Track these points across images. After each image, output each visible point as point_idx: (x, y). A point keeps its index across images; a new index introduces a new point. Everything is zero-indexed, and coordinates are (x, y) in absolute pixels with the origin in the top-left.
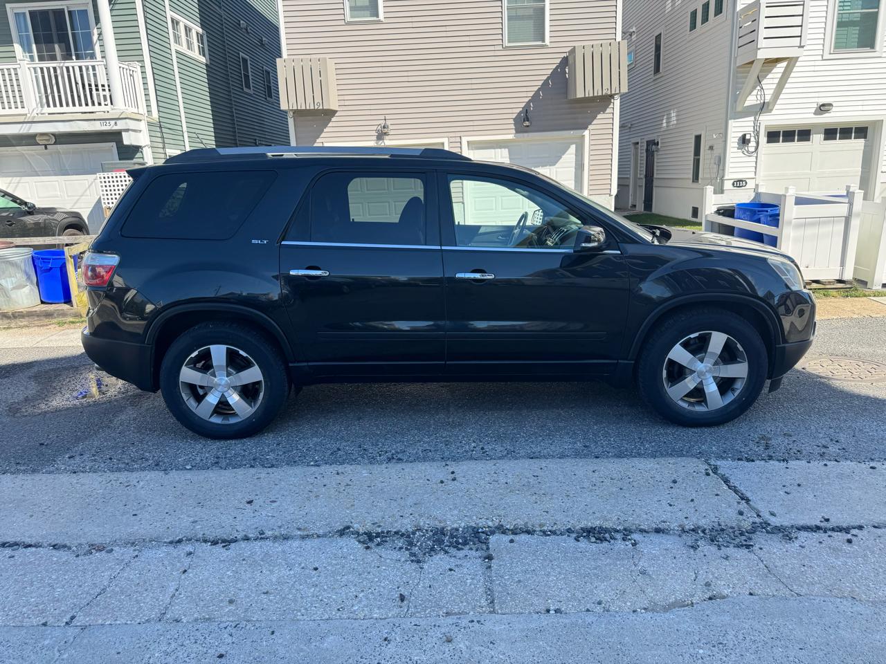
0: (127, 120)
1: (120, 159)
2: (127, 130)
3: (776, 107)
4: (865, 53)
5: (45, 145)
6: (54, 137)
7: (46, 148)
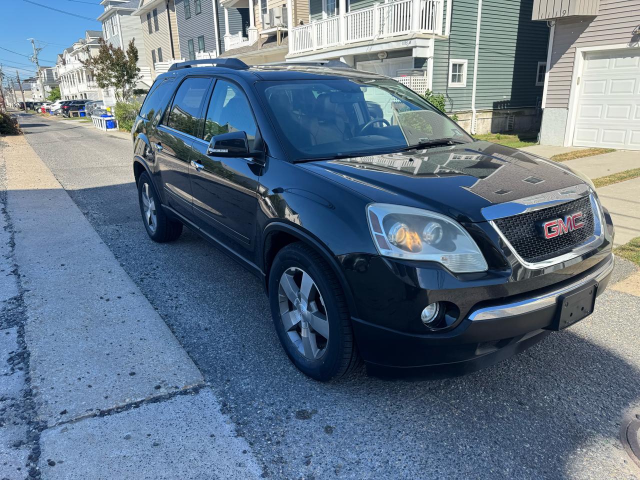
0: (416, 39)
1: (415, 68)
2: (415, 47)
5: (382, 59)
6: (386, 54)
7: (382, 61)
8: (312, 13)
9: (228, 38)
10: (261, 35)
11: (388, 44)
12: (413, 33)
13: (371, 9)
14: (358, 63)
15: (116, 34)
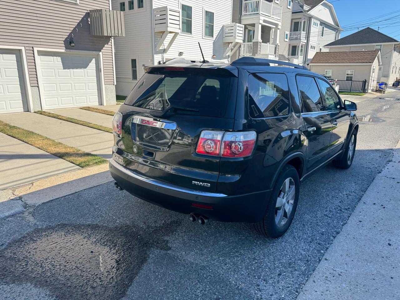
3: (169, 51)
4: (188, 35)
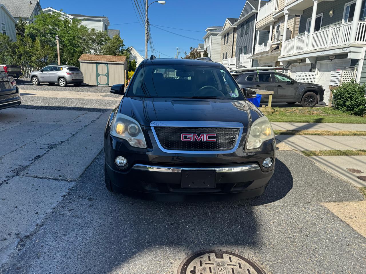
0: (351, 48)
1: (351, 65)
2: (350, 52)
5: (332, 60)
6: (334, 56)
7: (332, 61)
8: (300, 33)
9: (257, 47)
10: (272, 45)
11: (333, 50)
12: (349, 44)
13: (328, 29)
14: (317, 62)
15: (209, 45)
